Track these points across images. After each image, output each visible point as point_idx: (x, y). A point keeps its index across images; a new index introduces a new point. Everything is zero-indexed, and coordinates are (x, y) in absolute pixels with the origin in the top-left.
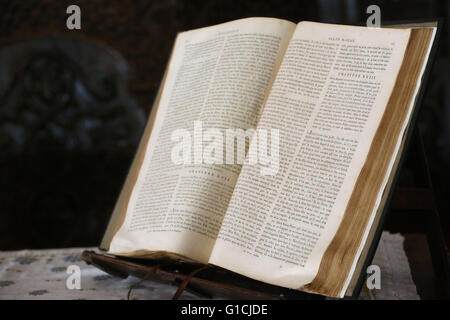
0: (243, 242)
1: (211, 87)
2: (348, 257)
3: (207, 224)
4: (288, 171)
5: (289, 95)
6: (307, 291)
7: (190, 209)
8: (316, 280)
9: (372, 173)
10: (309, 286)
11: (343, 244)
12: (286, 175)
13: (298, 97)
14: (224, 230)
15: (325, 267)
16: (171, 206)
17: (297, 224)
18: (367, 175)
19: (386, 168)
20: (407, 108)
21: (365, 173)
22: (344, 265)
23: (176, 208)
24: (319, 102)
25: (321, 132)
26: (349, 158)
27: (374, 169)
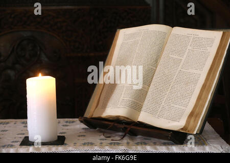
0: (153, 112)
1: (137, 51)
2: (197, 118)
3: (137, 105)
4: (171, 85)
5: (170, 56)
6: (181, 131)
7: (130, 99)
8: (184, 127)
9: (207, 86)
10: (182, 129)
11: (195, 114)
12: (170, 87)
13: (174, 57)
14: (144, 108)
15: (188, 122)
16: (122, 98)
17: (176, 106)
18: (205, 87)
19: (212, 85)
20: (220, 62)
21: (204, 86)
22: (196, 121)
23: (124, 99)
24: (183, 59)
25: (185, 70)
26: (197, 81)
27: (207, 85)
